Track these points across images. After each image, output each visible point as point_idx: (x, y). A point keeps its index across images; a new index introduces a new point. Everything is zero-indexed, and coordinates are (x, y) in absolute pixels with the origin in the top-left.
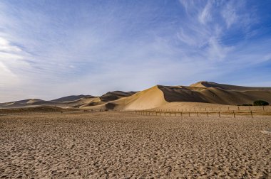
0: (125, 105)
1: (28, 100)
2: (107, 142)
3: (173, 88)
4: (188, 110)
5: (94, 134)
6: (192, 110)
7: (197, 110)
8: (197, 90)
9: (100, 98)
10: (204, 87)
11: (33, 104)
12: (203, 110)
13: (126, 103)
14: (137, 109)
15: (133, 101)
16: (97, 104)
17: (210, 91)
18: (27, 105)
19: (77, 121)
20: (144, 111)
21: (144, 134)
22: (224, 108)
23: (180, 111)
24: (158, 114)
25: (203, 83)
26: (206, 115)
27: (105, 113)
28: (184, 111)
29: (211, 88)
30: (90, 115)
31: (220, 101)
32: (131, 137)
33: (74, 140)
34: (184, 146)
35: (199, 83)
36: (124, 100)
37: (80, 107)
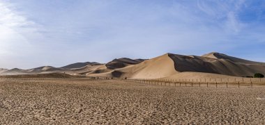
0: (132, 74)
1: (42, 67)
2: (113, 110)
3: (185, 57)
4: (199, 81)
5: (100, 101)
6: (203, 81)
7: (208, 81)
8: (209, 61)
9: (106, 65)
10: (215, 57)
11: (47, 71)
12: (212, 81)
13: (133, 71)
14: (145, 78)
15: (141, 70)
16: (103, 71)
17: (221, 63)
18: (42, 71)
19: (84, 87)
20: (152, 81)
21: (151, 104)
22: (231, 79)
23: (191, 81)
24: (167, 84)
25: (215, 54)
26: (215, 86)
27: (112, 81)
28: (195, 81)
29: (222, 60)
30: (96, 82)
31: (228, 73)
32: (137, 106)
33: (82, 105)
34: (192, 115)
35: (211, 53)
36: (132, 68)
37: (87, 74)
